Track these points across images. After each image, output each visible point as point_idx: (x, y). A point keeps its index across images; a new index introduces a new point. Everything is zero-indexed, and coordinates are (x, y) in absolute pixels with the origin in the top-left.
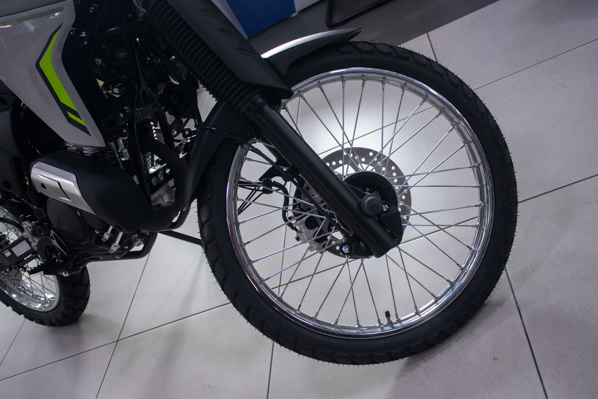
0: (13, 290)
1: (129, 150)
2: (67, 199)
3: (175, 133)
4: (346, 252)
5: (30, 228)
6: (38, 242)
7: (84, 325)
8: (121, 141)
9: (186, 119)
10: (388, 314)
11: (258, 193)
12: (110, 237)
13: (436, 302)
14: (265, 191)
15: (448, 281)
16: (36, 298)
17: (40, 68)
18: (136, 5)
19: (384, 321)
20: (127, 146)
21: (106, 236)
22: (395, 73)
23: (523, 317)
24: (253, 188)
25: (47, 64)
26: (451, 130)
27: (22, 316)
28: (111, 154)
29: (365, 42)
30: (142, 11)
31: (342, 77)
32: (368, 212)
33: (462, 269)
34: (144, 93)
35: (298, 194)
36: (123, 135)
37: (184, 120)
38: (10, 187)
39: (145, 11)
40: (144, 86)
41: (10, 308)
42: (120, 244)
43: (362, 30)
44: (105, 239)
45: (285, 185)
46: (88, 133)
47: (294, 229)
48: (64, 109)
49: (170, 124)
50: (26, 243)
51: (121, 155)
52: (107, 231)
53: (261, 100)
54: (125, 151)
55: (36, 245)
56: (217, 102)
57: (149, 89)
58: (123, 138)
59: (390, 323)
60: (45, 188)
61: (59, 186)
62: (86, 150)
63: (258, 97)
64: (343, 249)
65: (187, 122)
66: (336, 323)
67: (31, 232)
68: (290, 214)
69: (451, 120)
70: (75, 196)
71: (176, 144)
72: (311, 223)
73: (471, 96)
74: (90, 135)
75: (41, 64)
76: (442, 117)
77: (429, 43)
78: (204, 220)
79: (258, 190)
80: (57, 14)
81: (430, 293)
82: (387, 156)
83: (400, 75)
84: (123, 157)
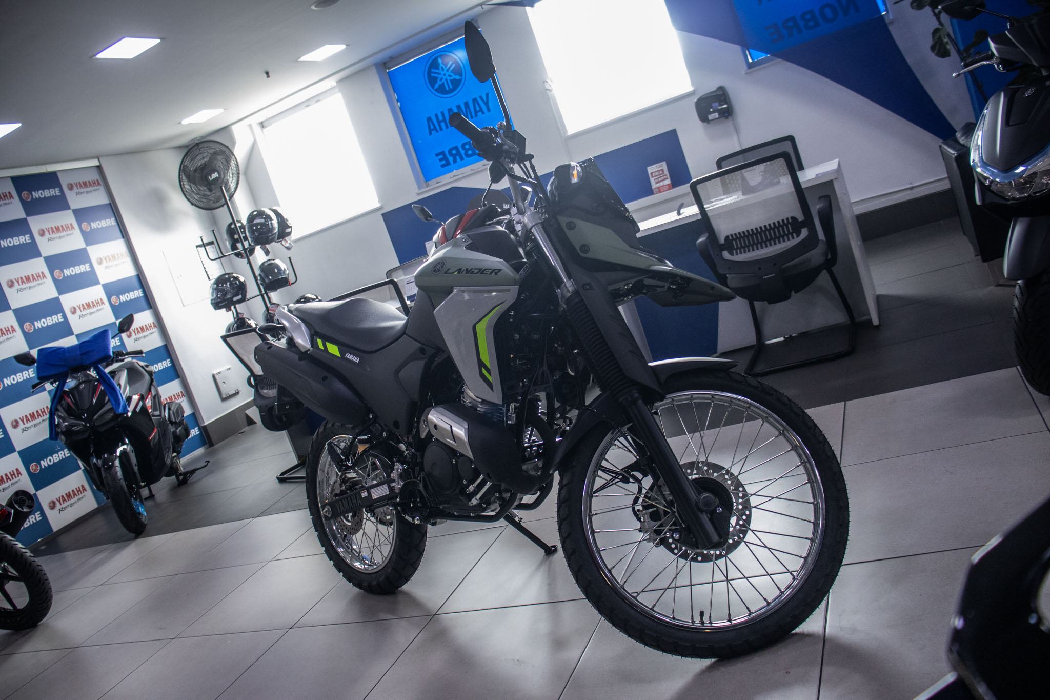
0: (341, 544)
1: (516, 416)
2: (453, 442)
3: (559, 415)
4: (676, 538)
5: (401, 470)
6: (402, 485)
7: (400, 598)
8: (512, 406)
9: (570, 408)
10: (702, 614)
11: (617, 480)
12: (474, 490)
13: (749, 615)
14: (621, 480)
15: (765, 599)
16: (361, 559)
17: (476, 329)
18: (560, 300)
19: (697, 619)
20: (517, 410)
21: (471, 488)
22: (757, 404)
23: (826, 647)
24: (614, 475)
25: (481, 328)
26: (798, 466)
27: (341, 574)
28: (500, 417)
29: (738, 374)
30: (563, 307)
31: (713, 397)
32: (702, 506)
33: (782, 593)
34: (543, 373)
35: (651, 489)
36: (517, 401)
37: (568, 408)
38: (398, 428)
39: (565, 306)
40: (545, 368)
41: (332, 562)
42: (480, 499)
43: (739, 364)
44: (469, 491)
45: (642, 479)
46: (492, 389)
47: (639, 519)
48: (481, 364)
49: (556, 407)
50: (387, 487)
51: (508, 418)
52: (473, 483)
53: (636, 395)
54: (514, 415)
55: (400, 488)
56: (601, 392)
57: (548, 371)
58: (515, 403)
59: (702, 622)
60: (436, 429)
61: (450, 429)
62: (480, 407)
63: (635, 391)
64: (674, 535)
65: (570, 410)
66: (653, 607)
67: (399, 473)
68: (639, 507)
69: (800, 456)
70: (461, 440)
71: (556, 427)
72: (655, 516)
73: (821, 439)
74: (493, 390)
75: (478, 326)
76: (793, 453)
77: (843, 411)
78: (564, 483)
79: (617, 478)
80: (494, 294)
81: (746, 607)
82: (736, 475)
83: (762, 407)
84: (510, 420)
